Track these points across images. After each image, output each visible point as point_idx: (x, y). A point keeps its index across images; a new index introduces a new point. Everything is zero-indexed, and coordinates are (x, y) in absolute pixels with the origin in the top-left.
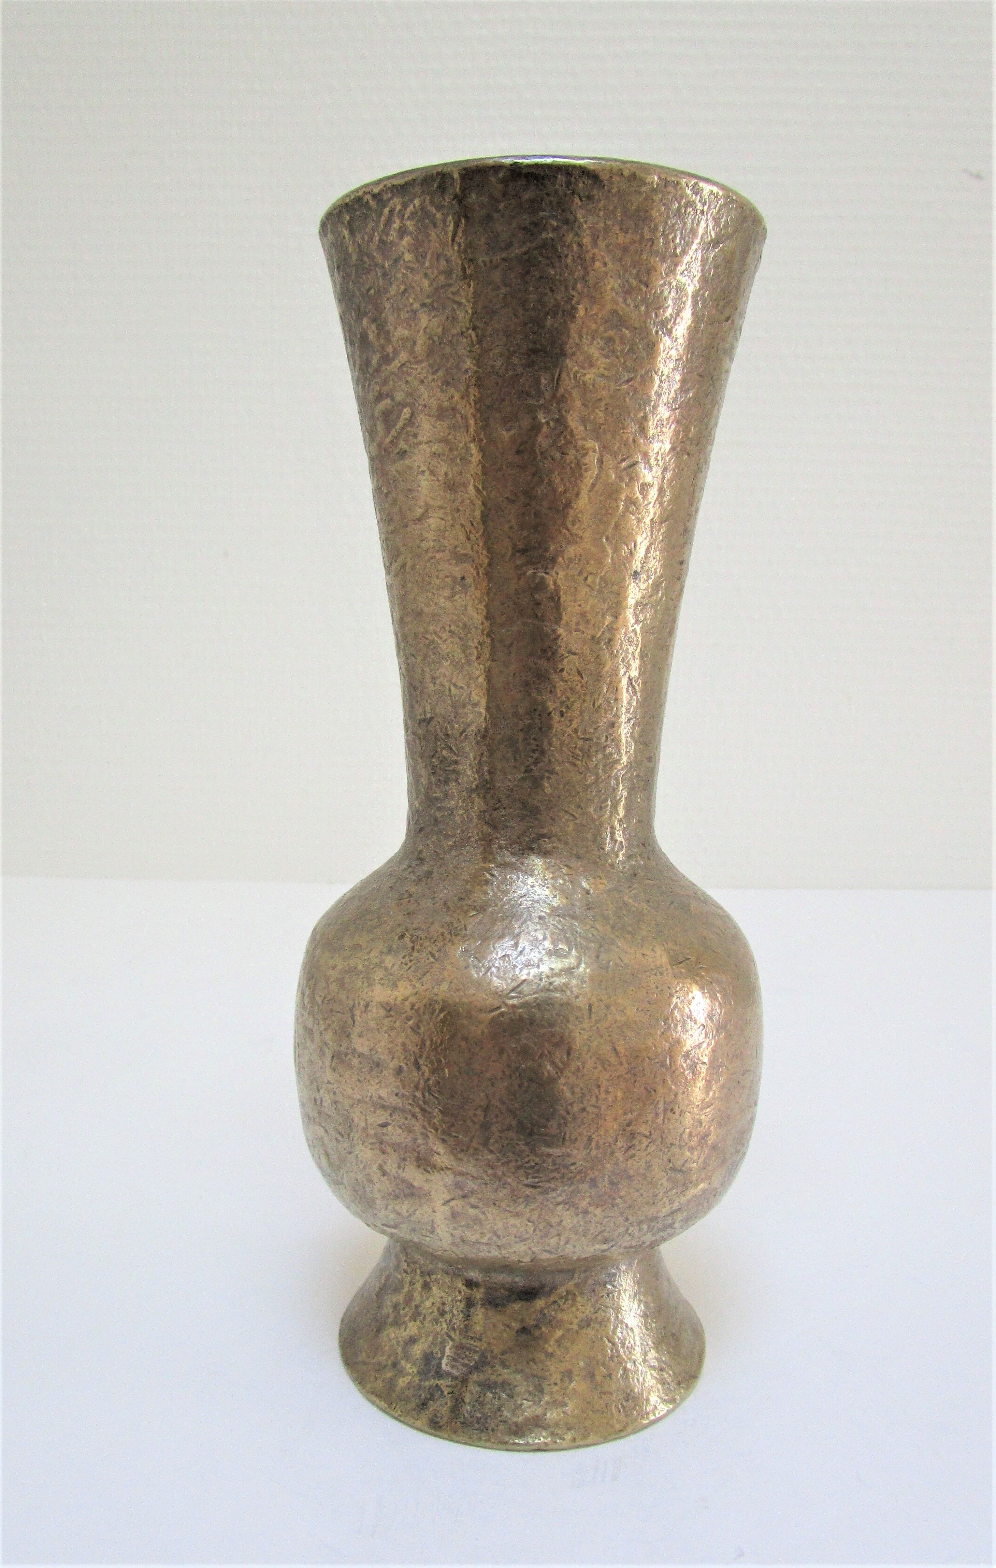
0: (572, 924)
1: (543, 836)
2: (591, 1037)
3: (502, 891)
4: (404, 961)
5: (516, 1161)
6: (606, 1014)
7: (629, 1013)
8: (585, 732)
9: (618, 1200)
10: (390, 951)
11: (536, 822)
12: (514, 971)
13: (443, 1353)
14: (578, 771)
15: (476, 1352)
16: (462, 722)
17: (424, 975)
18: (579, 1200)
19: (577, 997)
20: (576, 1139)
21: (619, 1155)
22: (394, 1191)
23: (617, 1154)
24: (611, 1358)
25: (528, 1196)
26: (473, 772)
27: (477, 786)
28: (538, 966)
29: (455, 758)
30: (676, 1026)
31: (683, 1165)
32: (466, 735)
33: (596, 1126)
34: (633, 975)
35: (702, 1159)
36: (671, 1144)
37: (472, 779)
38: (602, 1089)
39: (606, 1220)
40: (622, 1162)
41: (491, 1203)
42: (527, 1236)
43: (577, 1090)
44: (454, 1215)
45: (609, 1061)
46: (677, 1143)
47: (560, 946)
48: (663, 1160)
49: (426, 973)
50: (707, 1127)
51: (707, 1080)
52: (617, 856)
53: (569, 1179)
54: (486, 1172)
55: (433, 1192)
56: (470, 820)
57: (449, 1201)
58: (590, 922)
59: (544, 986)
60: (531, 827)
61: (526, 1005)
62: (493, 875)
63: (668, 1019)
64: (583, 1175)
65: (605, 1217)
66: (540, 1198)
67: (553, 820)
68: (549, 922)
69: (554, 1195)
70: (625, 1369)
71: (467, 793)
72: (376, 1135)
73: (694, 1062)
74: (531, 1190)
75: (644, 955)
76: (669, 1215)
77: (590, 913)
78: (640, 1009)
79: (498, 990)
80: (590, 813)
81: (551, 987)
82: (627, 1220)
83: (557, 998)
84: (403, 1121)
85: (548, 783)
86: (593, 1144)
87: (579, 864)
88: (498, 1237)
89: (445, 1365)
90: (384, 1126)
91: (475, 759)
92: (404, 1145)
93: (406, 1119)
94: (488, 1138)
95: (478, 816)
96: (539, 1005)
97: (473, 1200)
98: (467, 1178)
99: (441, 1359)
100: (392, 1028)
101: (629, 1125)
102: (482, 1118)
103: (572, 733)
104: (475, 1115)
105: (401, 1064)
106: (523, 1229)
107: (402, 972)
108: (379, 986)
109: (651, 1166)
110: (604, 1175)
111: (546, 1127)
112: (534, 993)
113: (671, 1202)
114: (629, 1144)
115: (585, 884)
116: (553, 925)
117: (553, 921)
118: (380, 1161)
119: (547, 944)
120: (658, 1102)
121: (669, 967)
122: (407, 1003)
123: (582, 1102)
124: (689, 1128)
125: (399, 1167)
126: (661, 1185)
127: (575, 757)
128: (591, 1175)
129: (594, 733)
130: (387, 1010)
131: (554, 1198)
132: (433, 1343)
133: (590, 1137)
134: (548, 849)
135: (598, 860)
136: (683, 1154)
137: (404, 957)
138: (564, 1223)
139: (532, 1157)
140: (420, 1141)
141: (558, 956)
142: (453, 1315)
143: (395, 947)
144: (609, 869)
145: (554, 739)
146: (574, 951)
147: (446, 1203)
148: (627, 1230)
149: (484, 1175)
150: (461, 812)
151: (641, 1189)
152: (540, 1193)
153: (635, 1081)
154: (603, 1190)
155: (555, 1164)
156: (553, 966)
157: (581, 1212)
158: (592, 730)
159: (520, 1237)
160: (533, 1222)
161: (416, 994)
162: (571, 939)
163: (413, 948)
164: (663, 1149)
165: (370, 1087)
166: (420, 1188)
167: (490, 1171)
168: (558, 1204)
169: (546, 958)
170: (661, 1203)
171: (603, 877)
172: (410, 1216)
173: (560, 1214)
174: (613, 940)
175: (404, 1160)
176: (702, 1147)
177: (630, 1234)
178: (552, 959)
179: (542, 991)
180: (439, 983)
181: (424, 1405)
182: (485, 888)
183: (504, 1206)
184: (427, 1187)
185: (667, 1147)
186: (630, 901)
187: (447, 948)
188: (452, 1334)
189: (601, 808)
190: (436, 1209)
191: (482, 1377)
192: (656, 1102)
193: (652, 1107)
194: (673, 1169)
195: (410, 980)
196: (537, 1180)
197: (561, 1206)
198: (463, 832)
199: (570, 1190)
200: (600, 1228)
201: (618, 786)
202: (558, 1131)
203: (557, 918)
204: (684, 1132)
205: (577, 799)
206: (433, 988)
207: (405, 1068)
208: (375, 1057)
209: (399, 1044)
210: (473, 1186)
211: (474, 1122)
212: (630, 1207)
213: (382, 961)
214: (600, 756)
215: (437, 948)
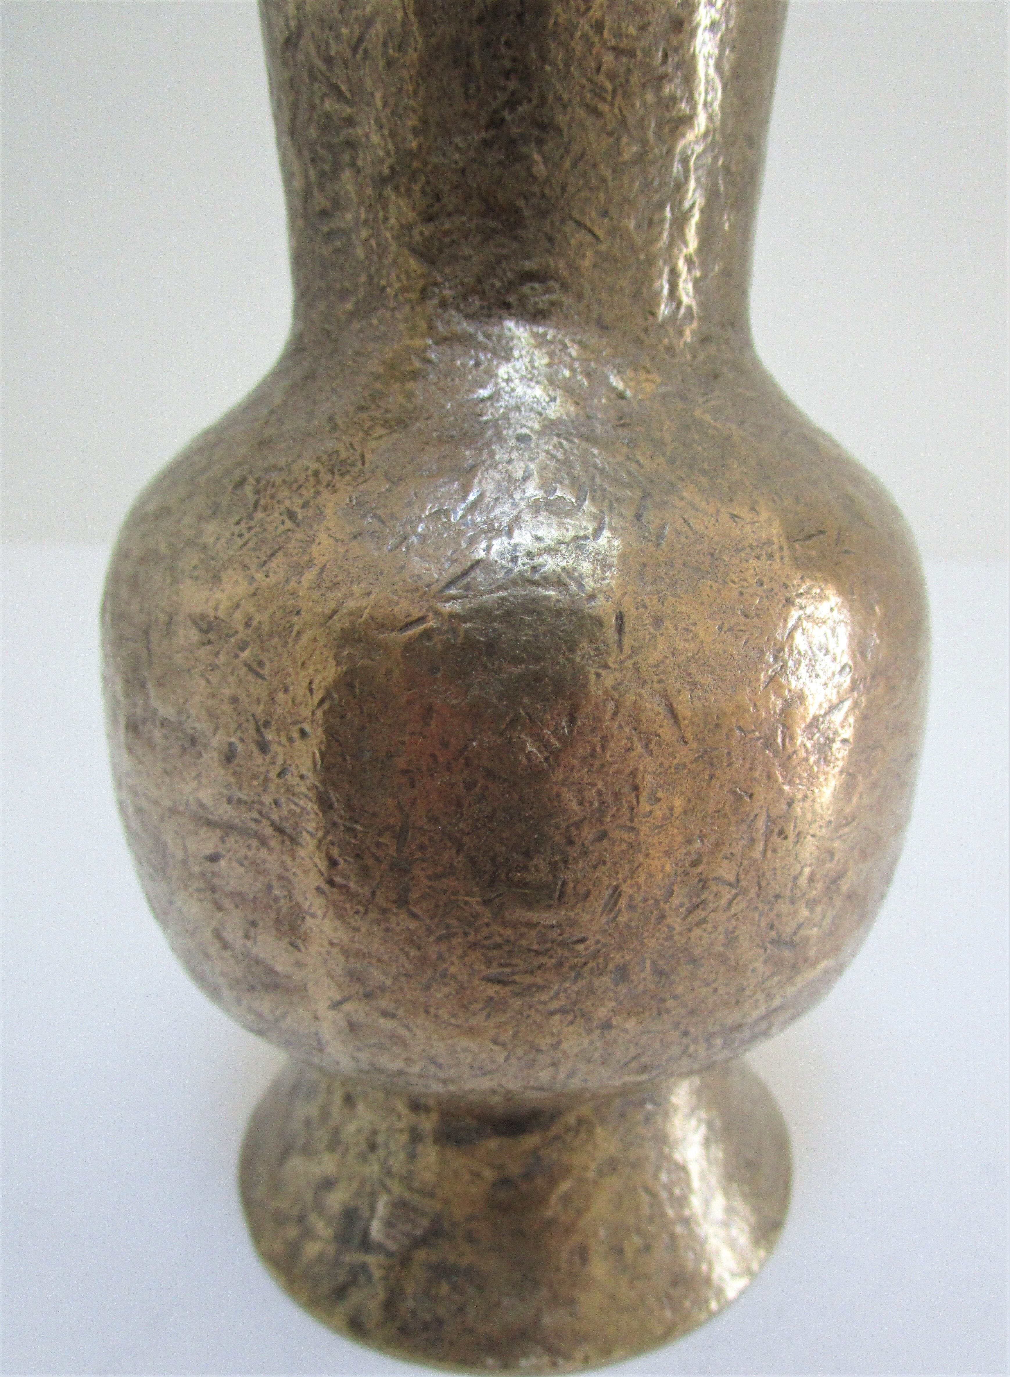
0: (586, 451)
1: (530, 276)
2: (620, 684)
3: (444, 391)
4: (236, 530)
5: (466, 934)
6: (654, 636)
7: (702, 634)
8: (618, 34)
9: (671, 1003)
10: (215, 510)
11: (515, 245)
12: (458, 543)
13: (373, 1209)
14: (603, 129)
15: (424, 1214)
16: (356, 18)
17: (272, 555)
18: (593, 1005)
19: (592, 597)
20: (587, 895)
21: (674, 921)
22: (245, 977)
23: (669, 920)
24: (651, 1219)
25: (491, 999)
26: (383, 136)
27: (392, 168)
28: (510, 534)
29: (348, 111)
30: (798, 664)
31: (795, 933)
32: (366, 51)
33: (627, 867)
34: (713, 555)
35: (828, 920)
36: (777, 897)
37: (381, 154)
38: (644, 795)
39: (645, 1037)
40: (681, 934)
41: (422, 1010)
42: (494, 1067)
43: (591, 794)
44: (353, 1027)
45: (658, 735)
46: (788, 893)
47: (558, 493)
48: (759, 926)
49: (277, 551)
50: (842, 861)
51: (849, 774)
52: (681, 333)
53: (573, 968)
54: (407, 954)
55: (311, 986)
56: (383, 249)
57: (340, 1003)
58: (624, 450)
59: (521, 574)
60: (505, 257)
61: (482, 613)
62: (429, 361)
63: (782, 649)
64: (601, 960)
65: (643, 1033)
66: (517, 1004)
67: (551, 239)
68: (537, 446)
69: (544, 997)
70: (673, 1236)
71: (374, 188)
72: (202, 874)
73: (828, 738)
74: (497, 987)
75: (734, 517)
76: (763, 1018)
77: (624, 433)
78: (726, 627)
79: (420, 583)
80: (627, 230)
81: (537, 577)
82: (686, 1034)
83: (547, 598)
84: (244, 851)
85: (540, 152)
86: (623, 902)
87: (604, 341)
88: (440, 1066)
89: (376, 1230)
90: (213, 858)
91: (385, 104)
92: (251, 896)
93: (249, 847)
94: (407, 890)
95: (396, 238)
96: (508, 614)
97: (384, 1003)
98: (370, 964)
99: (370, 1220)
100: (213, 667)
101: (695, 864)
102: (392, 851)
103: (591, 33)
104: (378, 845)
105: (233, 739)
106: (483, 1056)
107: (231, 553)
108: (189, 582)
109: (737, 938)
110: (644, 960)
111: (525, 869)
112: (500, 588)
113: (769, 997)
114: (695, 900)
115: (616, 381)
116: (547, 452)
117: (546, 445)
118: (214, 924)
119: (532, 490)
120: (756, 816)
121: (785, 544)
122: (238, 615)
123: (600, 821)
124: (811, 865)
125: (247, 936)
126: (753, 970)
127: (598, 92)
128: (618, 958)
129: (638, 39)
130: (201, 630)
131: (544, 1003)
132: (358, 1194)
133: (616, 888)
134: (541, 306)
135: (643, 336)
136: (796, 912)
137: (237, 523)
138: (565, 1046)
139: (496, 928)
140: (277, 892)
141: (551, 512)
142: (390, 1153)
143: (225, 504)
144: (665, 356)
145: (553, 46)
146: (587, 503)
147: (336, 1005)
148: (686, 1049)
149: (403, 960)
150: (364, 234)
151: (715, 980)
152: (515, 994)
153: (712, 777)
154: (641, 988)
155: (545, 942)
156: (540, 534)
157: (597, 1027)
158: (632, 31)
159: (480, 1068)
160: (503, 1045)
161: (255, 594)
162: (584, 479)
163: (256, 505)
164: (760, 905)
165: (183, 785)
166: (288, 977)
167: (413, 952)
168: (552, 1013)
169: (527, 516)
170: (751, 1001)
171: (652, 370)
172: (277, 1020)
173: (555, 1030)
174: (673, 485)
175: (254, 924)
176: (831, 898)
177: (690, 1056)
178: (540, 518)
179: (514, 583)
180: (298, 570)
181: (340, 1293)
182: (410, 385)
183: (446, 1017)
184: (298, 976)
185: (769, 902)
186: (707, 417)
187: (320, 500)
188: (389, 1182)
189: (651, 222)
190: (320, 1014)
191: (434, 1257)
192: (752, 816)
193: (744, 827)
194: (777, 942)
195: (246, 567)
196: (508, 970)
197: (557, 1017)
198: (370, 277)
199: (575, 988)
200: (632, 1052)
201: (687, 179)
202: (551, 877)
203: (555, 440)
204: (800, 873)
205: (602, 196)
206: (287, 581)
207: (240, 748)
208: (187, 728)
209: (225, 699)
210: (382, 978)
211: (378, 860)
212: (692, 1013)
213: (200, 533)
214: (650, 97)
215: (300, 502)
